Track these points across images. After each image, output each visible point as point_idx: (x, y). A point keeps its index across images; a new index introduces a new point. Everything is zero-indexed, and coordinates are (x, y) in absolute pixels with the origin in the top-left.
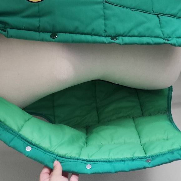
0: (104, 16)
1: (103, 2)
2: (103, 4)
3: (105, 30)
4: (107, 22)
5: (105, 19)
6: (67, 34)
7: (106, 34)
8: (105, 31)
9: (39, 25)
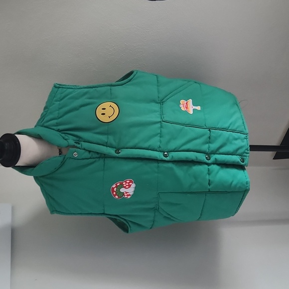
0: (160, 134)
2: (161, 123)
8: (160, 147)
9: (107, 141)
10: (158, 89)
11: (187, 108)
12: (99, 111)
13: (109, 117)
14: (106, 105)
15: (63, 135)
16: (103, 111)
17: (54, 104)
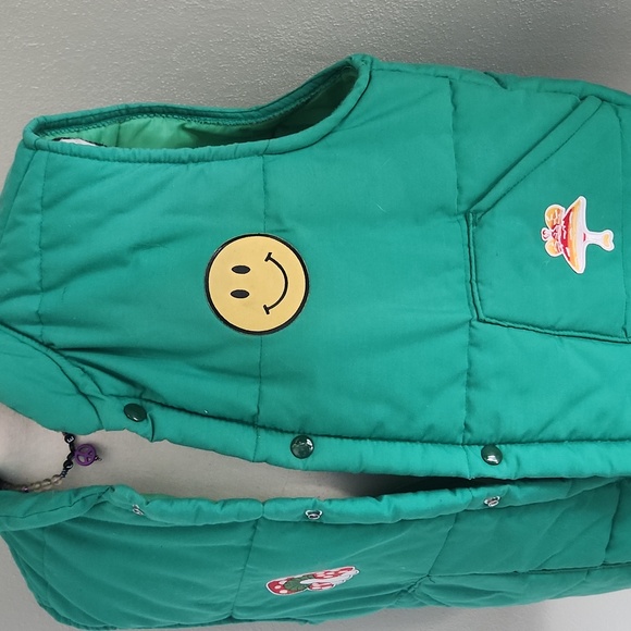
0: (469, 374)
1: (470, 321)
2: (471, 326)
3: (465, 424)
4: (475, 395)
5: (469, 385)
6: (345, 440)
7: (469, 436)
8: (467, 427)
9: (256, 410)
10: (457, 146)
11: (565, 242)
12: (222, 281)
13: (267, 310)
14: (251, 249)
15: (75, 372)
16: (240, 282)
17: (17, 224)
